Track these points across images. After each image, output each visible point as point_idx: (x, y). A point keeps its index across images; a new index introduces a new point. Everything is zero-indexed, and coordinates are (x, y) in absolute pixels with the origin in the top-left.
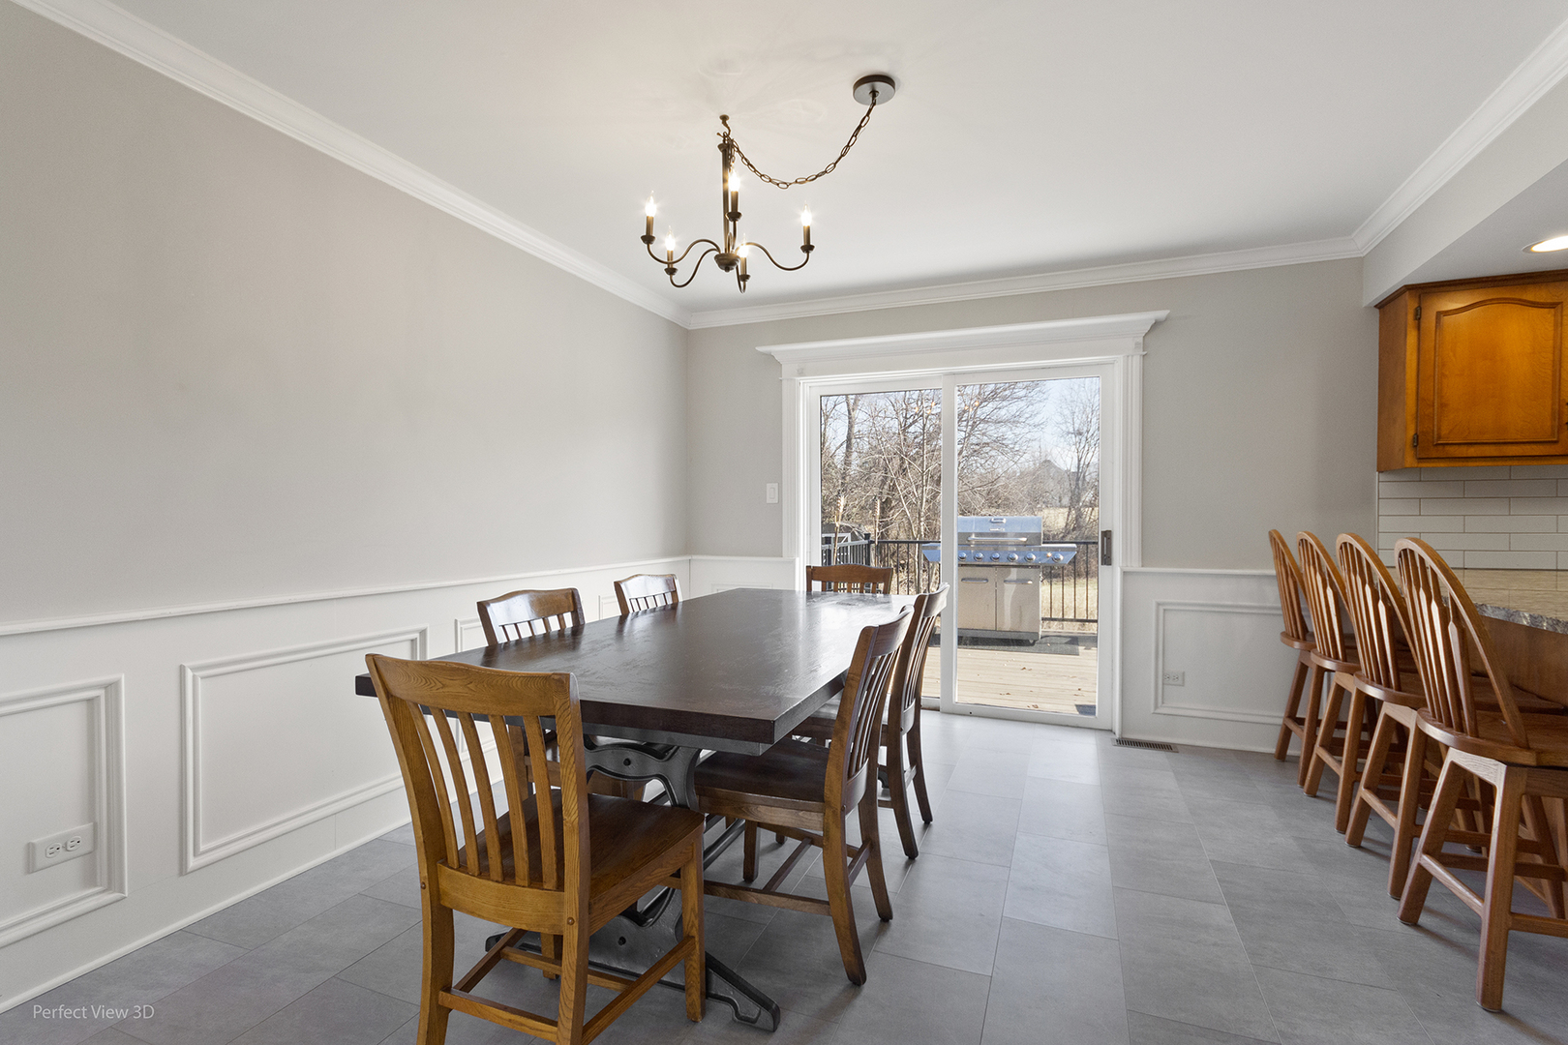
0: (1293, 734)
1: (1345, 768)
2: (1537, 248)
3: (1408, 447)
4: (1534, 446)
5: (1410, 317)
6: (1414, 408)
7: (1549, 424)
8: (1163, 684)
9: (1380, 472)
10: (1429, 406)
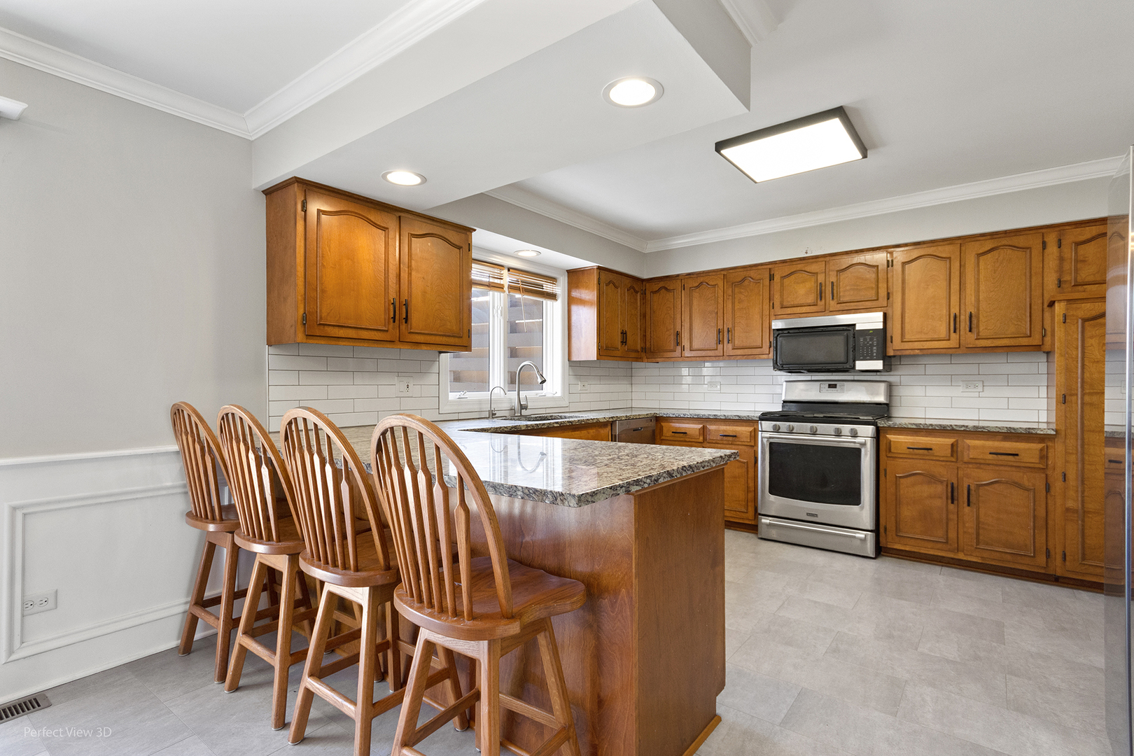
0: (199, 619)
1: (281, 656)
2: (391, 177)
3: (299, 324)
4: (375, 333)
5: (299, 207)
6: (303, 290)
7: (383, 317)
8: (23, 616)
9: (270, 344)
10: (312, 290)
